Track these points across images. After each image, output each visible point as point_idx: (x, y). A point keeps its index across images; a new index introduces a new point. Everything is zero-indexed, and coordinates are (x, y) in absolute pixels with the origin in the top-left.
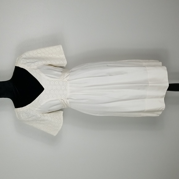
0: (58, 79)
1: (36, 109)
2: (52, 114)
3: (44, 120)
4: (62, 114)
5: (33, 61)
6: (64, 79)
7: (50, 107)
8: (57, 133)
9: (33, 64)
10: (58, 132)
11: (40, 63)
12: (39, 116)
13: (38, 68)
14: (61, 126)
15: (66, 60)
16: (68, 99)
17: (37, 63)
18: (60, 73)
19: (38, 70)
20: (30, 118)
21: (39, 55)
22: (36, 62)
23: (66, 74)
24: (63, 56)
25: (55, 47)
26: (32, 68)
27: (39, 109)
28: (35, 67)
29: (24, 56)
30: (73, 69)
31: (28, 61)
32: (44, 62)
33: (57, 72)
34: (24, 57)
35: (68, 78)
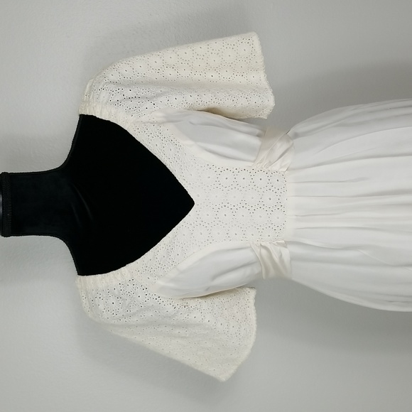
0: (250, 164)
1: (161, 283)
2: (217, 300)
3: (185, 325)
4: (252, 301)
5: (149, 94)
6: (271, 163)
7: (214, 277)
8: (232, 369)
9: (148, 104)
10: (235, 368)
11: (177, 102)
12: (170, 309)
13: (169, 120)
14: (250, 346)
15: (270, 92)
16: (285, 245)
17: (163, 99)
18: (256, 142)
19: (171, 126)
20: (134, 314)
21: (170, 74)
22: (158, 96)
23: (280, 147)
24: (260, 78)
25: (232, 40)
26: (144, 119)
27: (172, 285)
28: (158, 116)
29: (113, 75)
30: (300, 128)
31: (128, 93)
32: (191, 99)
33: (243, 136)
34: (112, 78)
35: (288, 160)
